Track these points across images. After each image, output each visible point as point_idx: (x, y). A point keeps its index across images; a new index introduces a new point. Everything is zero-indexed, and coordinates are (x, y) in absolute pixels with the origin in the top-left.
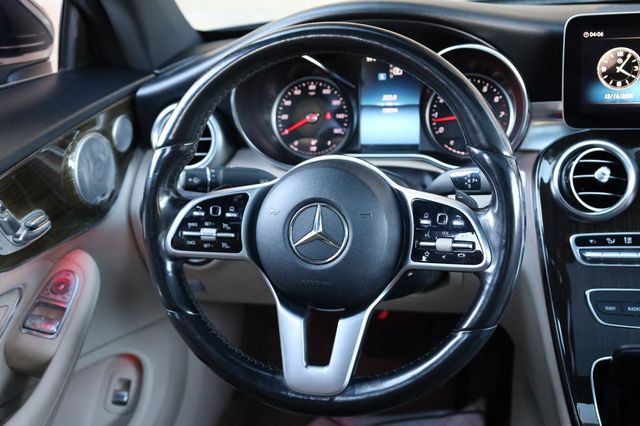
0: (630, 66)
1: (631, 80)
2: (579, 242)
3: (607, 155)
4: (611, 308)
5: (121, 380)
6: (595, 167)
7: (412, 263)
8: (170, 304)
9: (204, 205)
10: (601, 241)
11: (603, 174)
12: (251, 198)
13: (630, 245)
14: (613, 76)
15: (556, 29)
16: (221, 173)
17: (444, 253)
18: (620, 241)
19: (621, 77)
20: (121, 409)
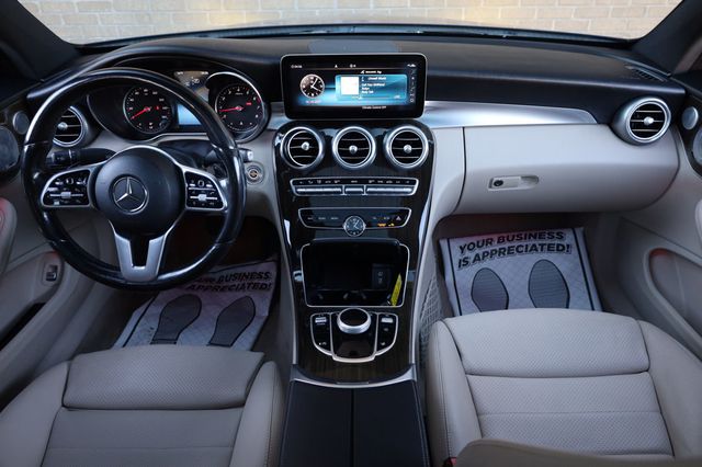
0: (317, 85)
1: (319, 93)
2: (295, 183)
3: (308, 135)
5: (51, 266)
6: (301, 142)
7: (188, 208)
8: (47, 235)
9: (62, 178)
10: (306, 183)
11: (306, 145)
12: (91, 171)
14: (309, 90)
15: (277, 61)
16: (79, 154)
17: (202, 202)
18: (315, 182)
19: (313, 91)
20: (52, 283)
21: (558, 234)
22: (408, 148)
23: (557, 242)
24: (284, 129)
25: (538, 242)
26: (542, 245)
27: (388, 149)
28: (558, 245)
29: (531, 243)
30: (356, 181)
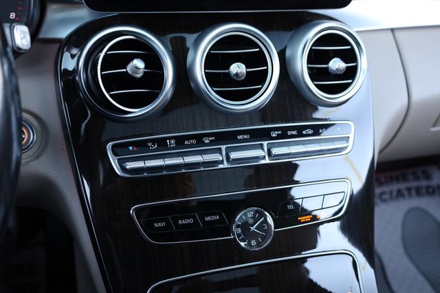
4: (160, 225)
6: (127, 59)
13: (173, 149)
21: (424, 173)
23: (424, 183)
25: (402, 186)
26: (409, 189)
28: (428, 187)
29: (395, 187)
30: (246, 137)
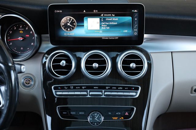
0: (72, 23)
1: (73, 28)
2: (55, 88)
3: (65, 55)
4: (65, 113)
6: (60, 61)
11: (63, 63)
13: (72, 89)
14: (66, 26)
19: (69, 27)
22: (133, 65)
24: (49, 53)
27: (120, 66)
30: (97, 88)
